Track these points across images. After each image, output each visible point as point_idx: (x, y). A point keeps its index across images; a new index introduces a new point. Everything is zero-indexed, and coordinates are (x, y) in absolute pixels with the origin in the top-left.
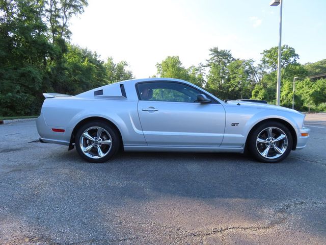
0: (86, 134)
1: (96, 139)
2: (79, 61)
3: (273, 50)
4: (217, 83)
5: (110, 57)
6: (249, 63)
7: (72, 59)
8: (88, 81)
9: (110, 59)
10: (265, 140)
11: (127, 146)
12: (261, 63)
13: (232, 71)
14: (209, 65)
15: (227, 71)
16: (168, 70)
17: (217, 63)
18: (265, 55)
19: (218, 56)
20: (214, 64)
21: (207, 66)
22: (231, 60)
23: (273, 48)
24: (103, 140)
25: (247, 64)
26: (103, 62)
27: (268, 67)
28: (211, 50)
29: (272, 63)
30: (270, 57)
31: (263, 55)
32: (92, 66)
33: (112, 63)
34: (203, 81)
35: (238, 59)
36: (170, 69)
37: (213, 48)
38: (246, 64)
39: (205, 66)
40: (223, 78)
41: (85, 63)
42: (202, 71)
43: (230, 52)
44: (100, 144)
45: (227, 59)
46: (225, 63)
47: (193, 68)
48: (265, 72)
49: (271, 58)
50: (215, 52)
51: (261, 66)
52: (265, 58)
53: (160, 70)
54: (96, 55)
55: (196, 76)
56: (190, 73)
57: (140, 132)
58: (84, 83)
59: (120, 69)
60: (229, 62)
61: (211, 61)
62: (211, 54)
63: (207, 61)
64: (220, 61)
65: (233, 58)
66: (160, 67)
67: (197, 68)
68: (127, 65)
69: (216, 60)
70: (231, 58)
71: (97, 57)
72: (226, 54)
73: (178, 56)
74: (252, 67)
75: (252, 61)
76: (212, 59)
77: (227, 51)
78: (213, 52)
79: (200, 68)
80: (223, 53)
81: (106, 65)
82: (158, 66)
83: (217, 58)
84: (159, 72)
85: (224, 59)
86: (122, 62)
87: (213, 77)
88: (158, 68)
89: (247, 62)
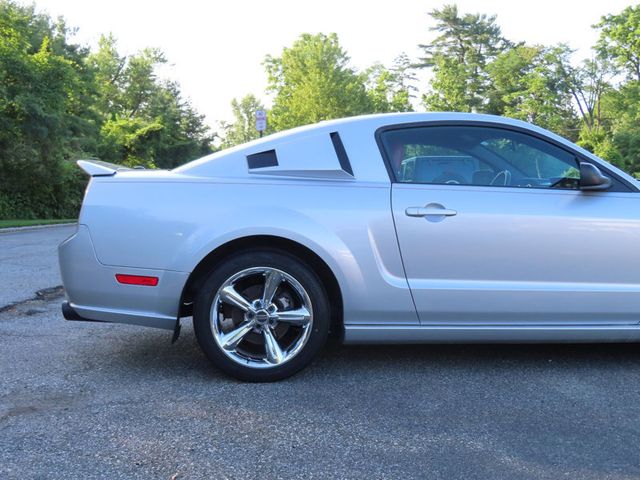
0: (229, 290)
1: (258, 305)
2: (21, 47)
3: (631, 16)
5: (107, 36)
6: (556, 55)
8: (55, 115)
9: (107, 42)
11: (353, 328)
12: (593, 55)
13: (504, 81)
14: (428, 63)
15: (488, 83)
16: (304, 78)
17: (455, 57)
18: (607, 32)
19: (456, 33)
20: (447, 58)
21: (422, 66)
22: (498, 45)
23: (629, 10)
24: (281, 308)
25: (550, 59)
26: (86, 50)
27: (614, 67)
28: (436, 15)
29: (629, 56)
30: (623, 37)
31: (600, 30)
33: (113, 54)
35: (522, 44)
36: (312, 75)
37: (441, 10)
38: (548, 58)
39: (414, 66)
40: (474, 103)
41: (41, 56)
42: (407, 82)
43: (497, 23)
44: (271, 321)
45: (486, 42)
46: (480, 57)
47: (377, 72)
48: (605, 85)
49: (625, 41)
50: (447, 19)
51: (593, 66)
52: (608, 39)
53: (277, 80)
54: (63, 29)
55: (389, 97)
56: (370, 87)
57: (398, 282)
58: (43, 121)
59: (141, 73)
60: (492, 51)
61: (434, 50)
62: (435, 26)
63: (422, 49)
64: (464, 50)
65: (503, 39)
66: (277, 70)
67: (391, 72)
68: (164, 61)
69: (452, 45)
70: (500, 39)
71: (67, 33)
72: (483, 28)
73: (335, 35)
74: (566, 69)
75: (568, 49)
76: (440, 42)
77: (484, 17)
78: (442, 19)
79: (401, 73)
80: (474, 23)
81: (95, 60)
82: (270, 64)
83: (456, 39)
84: (272, 83)
85: (476, 42)
86: (146, 51)
87: (444, 100)
88: (270, 72)
89: (551, 52)
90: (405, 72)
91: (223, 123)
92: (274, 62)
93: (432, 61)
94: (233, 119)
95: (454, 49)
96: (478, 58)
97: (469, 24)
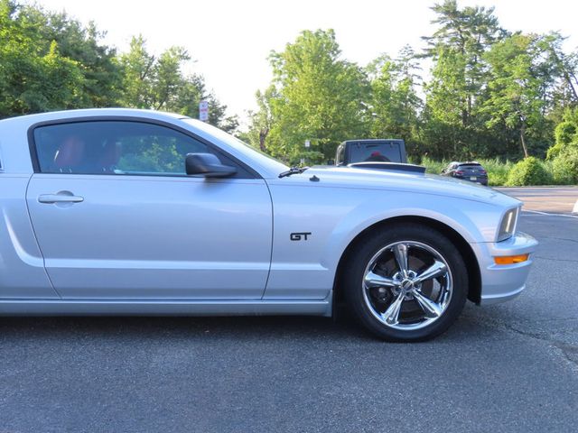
2: (31, 51)
4: (454, 106)
5: (137, 37)
6: (548, 43)
7: (12, 46)
9: (137, 42)
10: (390, 276)
13: (500, 68)
14: (431, 53)
15: (485, 70)
16: (299, 71)
17: (455, 47)
19: (457, 25)
20: (447, 49)
21: (424, 56)
22: (496, 35)
25: (544, 47)
26: (114, 50)
28: (437, 9)
32: (70, 65)
33: (143, 54)
34: (414, 99)
35: (519, 33)
36: (305, 67)
37: (441, 4)
38: (541, 46)
39: (418, 57)
40: (473, 88)
41: (50, 58)
42: (411, 71)
45: (483, 32)
46: (479, 46)
47: (383, 63)
50: (447, 13)
53: (280, 73)
54: (93, 32)
55: (395, 86)
56: (372, 78)
57: (36, 262)
59: (169, 69)
60: (490, 41)
61: (436, 41)
62: (436, 19)
63: (424, 41)
64: (463, 40)
65: (501, 29)
66: (281, 63)
67: (397, 63)
68: (188, 58)
69: (453, 36)
70: (497, 29)
71: (98, 35)
72: (481, 19)
73: (332, 30)
74: (559, 55)
75: (560, 37)
76: (441, 34)
77: (483, 9)
78: (442, 13)
79: (405, 63)
80: (473, 15)
81: (127, 59)
82: (274, 58)
83: (456, 30)
84: (277, 76)
85: (475, 33)
86: (172, 50)
87: (443, 87)
88: (274, 66)
89: (543, 40)
90: (409, 62)
91: (249, 112)
92: (278, 56)
93: (433, 51)
94: (257, 109)
95: (454, 40)
96: (478, 47)
97: (468, 17)
